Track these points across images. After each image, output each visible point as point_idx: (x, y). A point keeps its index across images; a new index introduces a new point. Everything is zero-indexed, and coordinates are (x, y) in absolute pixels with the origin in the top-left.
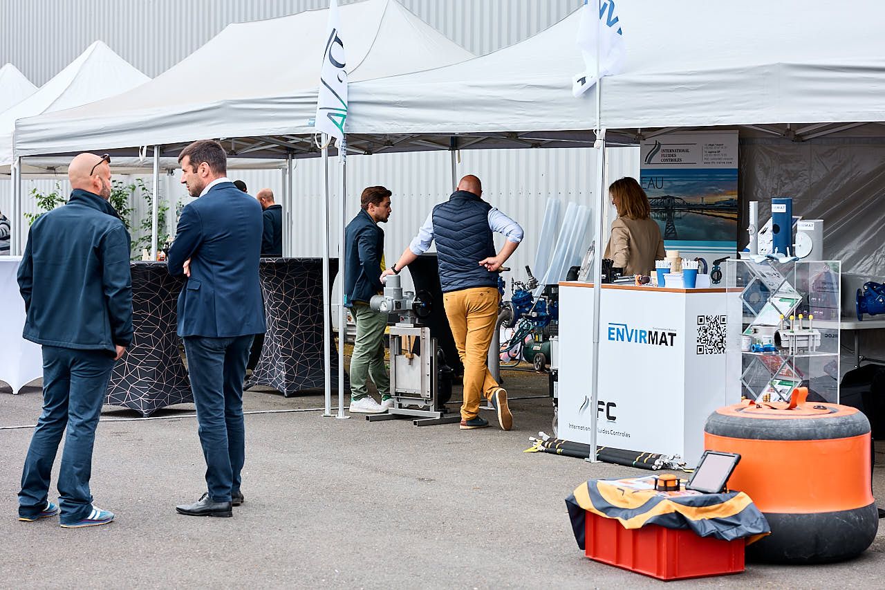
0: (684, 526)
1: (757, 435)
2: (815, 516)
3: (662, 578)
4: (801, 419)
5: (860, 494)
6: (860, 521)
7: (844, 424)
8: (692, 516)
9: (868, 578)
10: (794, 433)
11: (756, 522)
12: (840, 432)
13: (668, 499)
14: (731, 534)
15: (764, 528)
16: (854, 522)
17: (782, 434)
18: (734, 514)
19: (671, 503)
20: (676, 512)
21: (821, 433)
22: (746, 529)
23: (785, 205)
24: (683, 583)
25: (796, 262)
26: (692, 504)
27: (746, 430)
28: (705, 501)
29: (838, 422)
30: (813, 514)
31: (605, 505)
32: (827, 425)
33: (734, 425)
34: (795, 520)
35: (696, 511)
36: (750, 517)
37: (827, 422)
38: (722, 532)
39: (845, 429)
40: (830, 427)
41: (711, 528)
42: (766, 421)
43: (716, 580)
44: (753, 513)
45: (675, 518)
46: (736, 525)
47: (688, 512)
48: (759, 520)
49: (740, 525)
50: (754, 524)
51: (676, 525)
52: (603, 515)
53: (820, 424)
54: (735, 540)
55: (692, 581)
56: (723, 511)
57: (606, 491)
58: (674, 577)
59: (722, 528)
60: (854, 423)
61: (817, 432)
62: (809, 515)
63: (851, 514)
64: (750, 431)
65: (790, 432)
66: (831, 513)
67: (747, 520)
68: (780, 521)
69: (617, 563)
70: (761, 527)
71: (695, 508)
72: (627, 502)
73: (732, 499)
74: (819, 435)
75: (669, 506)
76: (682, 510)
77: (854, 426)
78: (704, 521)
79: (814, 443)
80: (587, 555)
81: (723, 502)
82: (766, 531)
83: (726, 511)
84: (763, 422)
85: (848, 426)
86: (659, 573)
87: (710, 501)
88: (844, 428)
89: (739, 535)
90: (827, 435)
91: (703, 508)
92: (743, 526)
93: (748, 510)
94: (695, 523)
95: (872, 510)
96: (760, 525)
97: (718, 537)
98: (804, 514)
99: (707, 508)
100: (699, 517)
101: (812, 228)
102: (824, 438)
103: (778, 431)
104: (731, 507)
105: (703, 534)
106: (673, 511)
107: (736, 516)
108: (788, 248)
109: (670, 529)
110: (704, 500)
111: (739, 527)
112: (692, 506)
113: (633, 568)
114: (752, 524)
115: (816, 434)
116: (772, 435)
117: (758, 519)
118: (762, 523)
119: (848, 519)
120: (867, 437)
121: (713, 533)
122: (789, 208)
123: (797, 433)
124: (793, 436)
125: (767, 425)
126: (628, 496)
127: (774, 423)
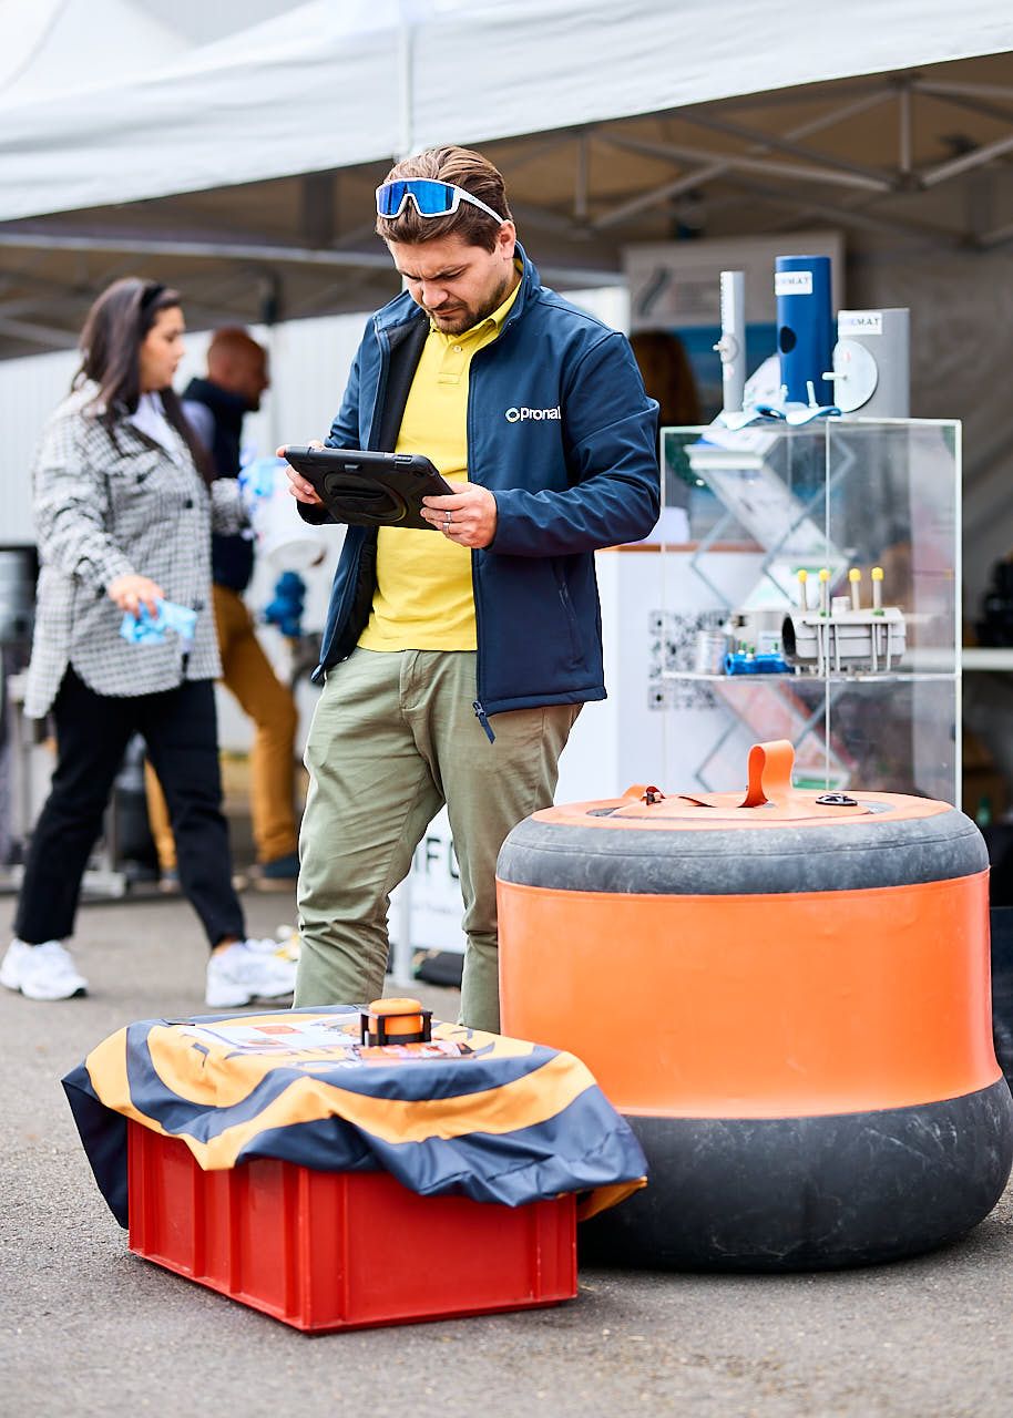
0: (364, 1160)
1: (626, 880)
2: (802, 1125)
3: (299, 1324)
4: (758, 829)
5: (954, 1055)
6: (948, 1140)
7: (895, 844)
8: (389, 1128)
9: (955, 1320)
10: (733, 872)
11: (601, 1147)
12: (880, 870)
13: (314, 1077)
14: (518, 1185)
15: (627, 1163)
16: (928, 1145)
17: (698, 874)
18: (536, 1121)
19: (319, 1088)
20: (336, 1118)
21: (819, 870)
22: (571, 1167)
23: (809, 274)
24: (362, 1342)
25: (831, 419)
26: (394, 1091)
27: (596, 867)
28: (439, 1083)
29: (874, 837)
30: (796, 1121)
31: (160, 1095)
32: (839, 848)
33: (562, 850)
34: (739, 1137)
35: (407, 1111)
36: (583, 1131)
37: (839, 838)
38: (491, 1179)
39: (897, 858)
40: (847, 855)
41: (453, 1166)
42: (654, 838)
43: (475, 1330)
44: (592, 1116)
45: (331, 1135)
46: (540, 1158)
47: (382, 1118)
48: (612, 1138)
49: (549, 1156)
50: (595, 1155)
51: (339, 1159)
52: (155, 1126)
53: (817, 846)
54: (533, 1206)
55: (395, 1333)
56: (498, 1112)
57: (168, 1054)
58: (340, 1323)
59: (492, 1165)
60: (927, 843)
61: (807, 867)
62: (785, 1125)
63: (919, 1120)
64: (605, 868)
65: (723, 870)
66: (852, 1117)
67: (576, 1142)
68: (696, 1143)
69: (200, 1271)
70: (616, 1161)
71: (402, 1105)
72: (213, 1088)
73: (530, 1077)
74: (813, 877)
75: (312, 1099)
76: (356, 1111)
77: (927, 851)
78: (435, 1145)
79: (797, 903)
80: (131, 1247)
81: (500, 1086)
82: (631, 1173)
83: (509, 1111)
84: (644, 841)
85: (906, 851)
86: (292, 1310)
87: (455, 1080)
88: (894, 857)
89: (546, 1189)
90: (840, 877)
91: (432, 1104)
92: (558, 1161)
93: (584, 1109)
94: (398, 1150)
95: (989, 1106)
96: (610, 1155)
97: (473, 1190)
98: (769, 1122)
99: (447, 1102)
100: (419, 1133)
101: (877, 329)
102: (829, 884)
103: (688, 867)
104: (529, 1100)
105: (427, 1185)
106: (326, 1115)
107: (544, 1130)
108: (810, 384)
109: (318, 1171)
110: (434, 1078)
111: (546, 1163)
112: (397, 1097)
113: (234, 1290)
114: (589, 1153)
115: (803, 876)
116: (668, 878)
117: (608, 1135)
118: (619, 1152)
119: (906, 1135)
120: (977, 888)
121: (457, 1183)
122: (822, 282)
123: (746, 870)
124: (732, 882)
125: (656, 848)
126: (216, 1067)
127: (679, 844)
